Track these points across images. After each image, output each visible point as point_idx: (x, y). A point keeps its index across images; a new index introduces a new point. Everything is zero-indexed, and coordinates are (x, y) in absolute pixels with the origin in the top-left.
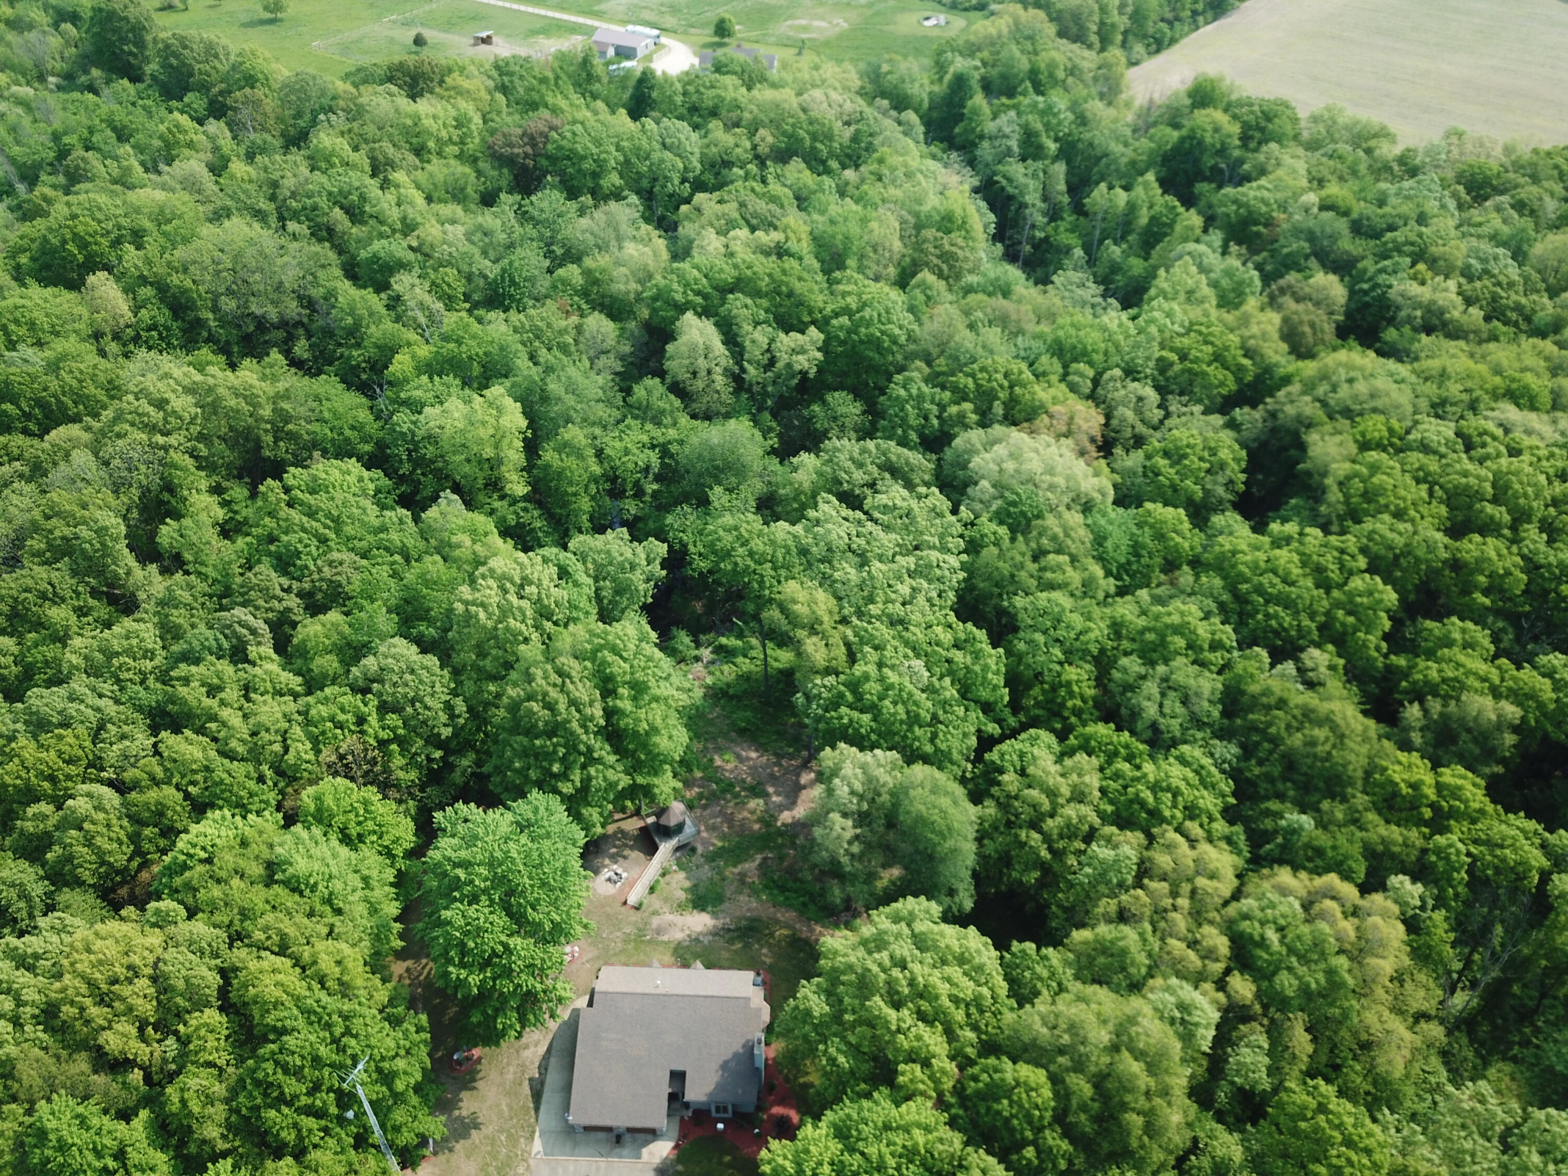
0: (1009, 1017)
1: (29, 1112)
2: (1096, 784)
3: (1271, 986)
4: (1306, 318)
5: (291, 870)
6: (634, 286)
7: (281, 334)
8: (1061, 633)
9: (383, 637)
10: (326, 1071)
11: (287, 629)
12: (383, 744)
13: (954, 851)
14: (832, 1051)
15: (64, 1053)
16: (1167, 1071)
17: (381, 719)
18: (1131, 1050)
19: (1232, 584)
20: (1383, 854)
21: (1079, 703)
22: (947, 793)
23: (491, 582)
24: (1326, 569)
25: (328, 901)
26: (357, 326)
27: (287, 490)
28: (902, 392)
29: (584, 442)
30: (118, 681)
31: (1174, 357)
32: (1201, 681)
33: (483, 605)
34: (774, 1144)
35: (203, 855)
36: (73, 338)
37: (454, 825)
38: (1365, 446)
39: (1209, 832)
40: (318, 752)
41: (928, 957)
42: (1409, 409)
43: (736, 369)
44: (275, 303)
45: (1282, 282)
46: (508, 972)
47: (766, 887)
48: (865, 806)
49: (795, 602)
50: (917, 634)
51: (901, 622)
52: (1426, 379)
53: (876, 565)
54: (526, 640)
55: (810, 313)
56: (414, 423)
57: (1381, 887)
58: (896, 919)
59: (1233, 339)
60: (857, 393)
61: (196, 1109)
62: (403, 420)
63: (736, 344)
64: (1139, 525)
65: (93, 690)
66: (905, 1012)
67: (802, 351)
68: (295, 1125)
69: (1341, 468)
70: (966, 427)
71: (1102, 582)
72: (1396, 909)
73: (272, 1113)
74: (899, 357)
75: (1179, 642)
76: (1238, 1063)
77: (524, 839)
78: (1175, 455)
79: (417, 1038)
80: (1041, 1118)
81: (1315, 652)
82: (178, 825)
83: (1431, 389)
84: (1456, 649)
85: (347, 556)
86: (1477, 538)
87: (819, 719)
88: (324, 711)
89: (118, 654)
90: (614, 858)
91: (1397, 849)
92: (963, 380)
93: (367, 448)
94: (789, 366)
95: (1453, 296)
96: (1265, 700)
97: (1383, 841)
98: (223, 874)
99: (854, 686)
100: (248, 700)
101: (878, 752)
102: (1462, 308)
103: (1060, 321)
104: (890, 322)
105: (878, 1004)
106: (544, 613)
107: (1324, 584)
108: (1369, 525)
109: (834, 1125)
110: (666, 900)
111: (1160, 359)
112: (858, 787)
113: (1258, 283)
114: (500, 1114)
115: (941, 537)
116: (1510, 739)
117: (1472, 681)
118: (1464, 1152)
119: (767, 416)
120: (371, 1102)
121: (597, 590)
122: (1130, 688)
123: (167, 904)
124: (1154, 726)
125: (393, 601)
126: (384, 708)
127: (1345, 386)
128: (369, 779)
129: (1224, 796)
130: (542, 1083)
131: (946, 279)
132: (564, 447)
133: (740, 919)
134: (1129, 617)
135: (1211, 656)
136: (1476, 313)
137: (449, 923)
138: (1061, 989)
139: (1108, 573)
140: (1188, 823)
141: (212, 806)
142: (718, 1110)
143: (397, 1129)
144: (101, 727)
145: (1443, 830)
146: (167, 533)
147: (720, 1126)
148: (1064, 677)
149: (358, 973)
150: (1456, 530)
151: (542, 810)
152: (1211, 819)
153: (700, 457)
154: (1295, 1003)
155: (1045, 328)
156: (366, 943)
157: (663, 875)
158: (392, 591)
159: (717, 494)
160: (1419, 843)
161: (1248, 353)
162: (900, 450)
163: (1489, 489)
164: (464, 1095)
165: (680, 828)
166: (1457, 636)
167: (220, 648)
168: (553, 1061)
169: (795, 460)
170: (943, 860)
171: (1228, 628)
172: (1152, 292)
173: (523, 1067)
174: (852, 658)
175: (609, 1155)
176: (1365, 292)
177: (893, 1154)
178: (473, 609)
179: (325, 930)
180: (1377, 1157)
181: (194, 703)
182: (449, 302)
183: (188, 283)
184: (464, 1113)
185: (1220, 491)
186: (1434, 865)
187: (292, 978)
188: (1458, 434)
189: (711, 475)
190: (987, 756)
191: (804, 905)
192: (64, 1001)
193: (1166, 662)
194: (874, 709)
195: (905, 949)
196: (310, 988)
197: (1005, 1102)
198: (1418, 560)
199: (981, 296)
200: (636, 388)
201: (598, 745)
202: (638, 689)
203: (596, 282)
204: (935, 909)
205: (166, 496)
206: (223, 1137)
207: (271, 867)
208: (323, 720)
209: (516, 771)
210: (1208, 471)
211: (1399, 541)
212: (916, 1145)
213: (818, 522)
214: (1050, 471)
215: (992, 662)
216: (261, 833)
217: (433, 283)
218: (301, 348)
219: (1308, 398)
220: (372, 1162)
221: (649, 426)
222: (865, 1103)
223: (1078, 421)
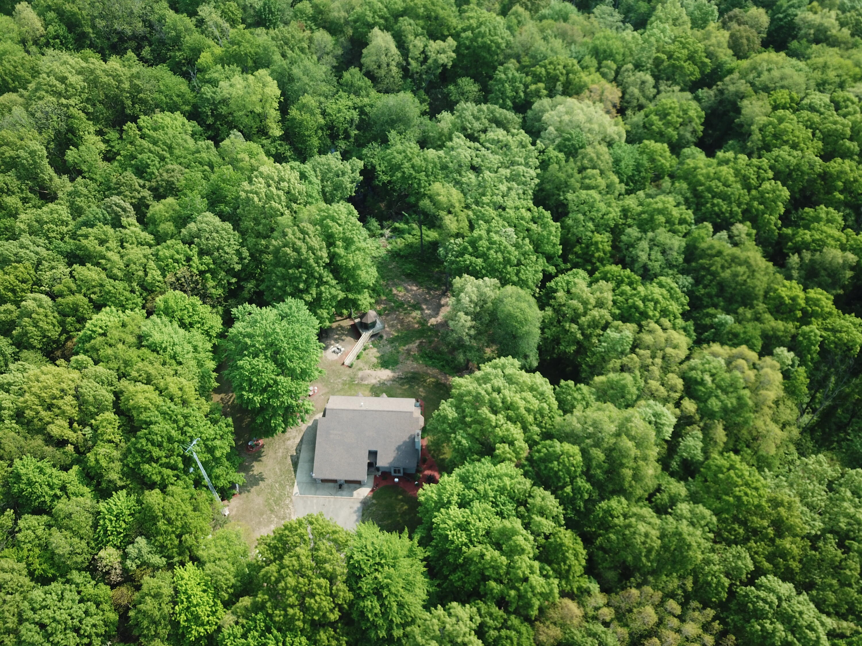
0: (558, 419)
1: (10, 466)
2: (611, 298)
3: (706, 406)
4: (744, 34)
5: (151, 339)
6: (343, 14)
7: (134, 44)
8: (594, 214)
9: (199, 212)
10: (176, 445)
11: (143, 209)
12: (202, 273)
13: (528, 333)
14: (459, 437)
15: (29, 436)
16: (646, 448)
17: (200, 259)
18: (628, 436)
19: (693, 186)
20: (772, 336)
21: (602, 254)
22: (525, 301)
23: (261, 180)
24: (749, 178)
25: (174, 357)
26: (178, 37)
27: (140, 129)
28: (503, 76)
29: (314, 104)
30: (48, 238)
31: (664, 57)
32: (673, 241)
33: (256, 193)
34: (426, 486)
35: (101, 331)
36: (9, 42)
37: (243, 316)
38: (775, 108)
39: (674, 325)
40: (164, 276)
41: (513, 387)
42: (804, 87)
43: (404, 63)
44: (130, 24)
45: (731, 13)
46: (276, 395)
47: (422, 357)
48: (478, 309)
49: (438, 195)
50: (511, 213)
51: (500, 207)
52: (814, 69)
53: (487, 174)
54: (282, 214)
55: (448, 30)
56: (214, 93)
57: (770, 354)
58: (495, 367)
59: (701, 46)
60: (476, 78)
61: (104, 465)
62: (207, 90)
63: (404, 48)
64: (641, 153)
65: (34, 243)
66: (500, 416)
67: (444, 52)
68: (160, 473)
69: (762, 120)
70: (540, 97)
71: (618, 186)
72: (778, 365)
73: (147, 466)
74: (501, 57)
75: (662, 219)
76: (686, 446)
77: (284, 323)
78: (663, 115)
79: (226, 430)
80: (575, 471)
81: (739, 226)
82: (86, 316)
83: (818, 75)
84: (822, 223)
85: (176, 167)
86: (839, 160)
87: (452, 263)
88: (167, 253)
89: (46, 223)
90: (337, 341)
91: (780, 334)
92: (538, 69)
93: (187, 108)
94: (436, 61)
95: (833, 21)
96: (709, 252)
97: (773, 329)
98: (112, 342)
99: (473, 243)
100: (123, 247)
101: (486, 279)
102: (838, 28)
103: (597, 35)
104: (496, 34)
105: (485, 411)
106: (292, 198)
107: (748, 187)
108: (776, 152)
109: (459, 475)
110: (366, 363)
111: (657, 58)
112: (475, 298)
113: (717, 14)
114: (275, 473)
115: (526, 159)
116: (849, 274)
117: (830, 241)
118: (808, 491)
119: (422, 92)
120: (202, 462)
121: (323, 186)
122: (631, 245)
123: (81, 357)
124: (645, 267)
125: (204, 192)
126: (201, 253)
127: (766, 73)
128: (195, 292)
129: (683, 305)
130: (298, 458)
131: (530, 10)
132: (303, 107)
133: (407, 373)
134: (632, 206)
135: (679, 227)
136: (846, 32)
137: (242, 368)
138: (588, 405)
139: (621, 181)
140: (662, 320)
141: (105, 305)
142: (395, 471)
143: (217, 478)
144: (39, 263)
145: (808, 323)
146: (71, 155)
147: (396, 480)
148: (594, 240)
149: (191, 394)
150: (826, 157)
151: (294, 308)
152: (675, 318)
153: (383, 114)
154: (718, 415)
155: (587, 39)
156: (197, 380)
157: (365, 350)
158: (204, 186)
159: (392, 135)
160: (793, 331)
161: (710, 55)
162: (501, 110)
163: (848, 132)
164: (255, 464)
165: (374, 324)
166: (823, 215)
167: (105, 219)
168: (303, 446)
169: (439, 116)
170: (521, 338)
171: (690, 212)
172: (653, 19)
173: (287, 450)
174: (472, 227)
175: (335, 494)
176: (781, 20)
177: (492, 490)
178: (251, 195)
179: (173, 372)
180: (761, 492)
181: (92, 249)
182: (233, 23)
183: (76, 9)
184: (255, 473)
185: (688, 135)
186: (801, 342)
187: (154, 396)
188: (832, 101)
189: (388, 124)
190: (548, 284)
191: (443, 366)
192: (26, 408)
193: (653, 231)
194: (484, 256)
195: (500, 382)
196: (164, 401)
197: (556, 463)
198: (803, 172)
199: (550, 21)
200: (345, 73)
201: (325, 274)
202: (348, 242)
203: (321, 12)
204: (517, 363)
205: (70, 135)
206: (120, 479)
207: (140, 338)
208: (166, 257)
209: (279, 288)
210: (681, 125)
211: (794, 161)
212: (505, 485)
213: (453, 149)
214: (590, 121)
215: (553, 229)
216: (133, 320)
217: (223, 11)
218: (146, 51)
219: (743, 81)
220: (204, 495)
221: (352, 96)
222: (477, 463)
223: (606, 93)
